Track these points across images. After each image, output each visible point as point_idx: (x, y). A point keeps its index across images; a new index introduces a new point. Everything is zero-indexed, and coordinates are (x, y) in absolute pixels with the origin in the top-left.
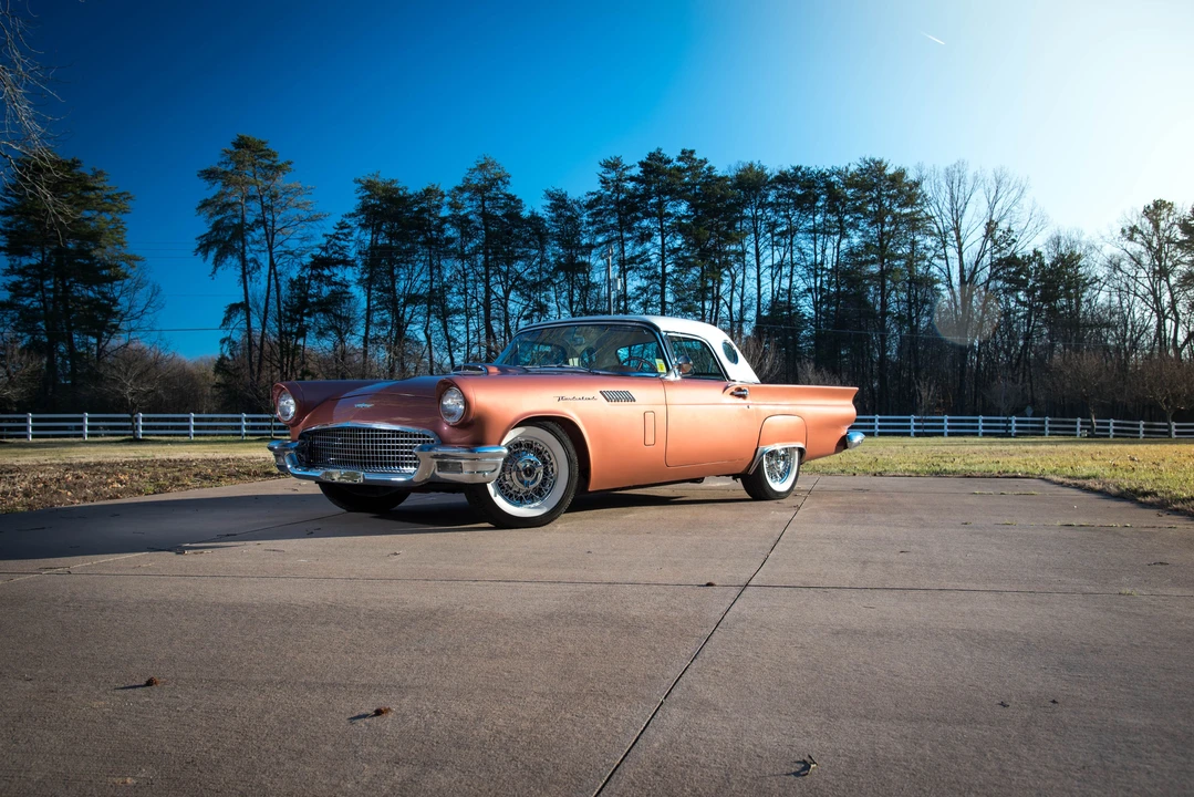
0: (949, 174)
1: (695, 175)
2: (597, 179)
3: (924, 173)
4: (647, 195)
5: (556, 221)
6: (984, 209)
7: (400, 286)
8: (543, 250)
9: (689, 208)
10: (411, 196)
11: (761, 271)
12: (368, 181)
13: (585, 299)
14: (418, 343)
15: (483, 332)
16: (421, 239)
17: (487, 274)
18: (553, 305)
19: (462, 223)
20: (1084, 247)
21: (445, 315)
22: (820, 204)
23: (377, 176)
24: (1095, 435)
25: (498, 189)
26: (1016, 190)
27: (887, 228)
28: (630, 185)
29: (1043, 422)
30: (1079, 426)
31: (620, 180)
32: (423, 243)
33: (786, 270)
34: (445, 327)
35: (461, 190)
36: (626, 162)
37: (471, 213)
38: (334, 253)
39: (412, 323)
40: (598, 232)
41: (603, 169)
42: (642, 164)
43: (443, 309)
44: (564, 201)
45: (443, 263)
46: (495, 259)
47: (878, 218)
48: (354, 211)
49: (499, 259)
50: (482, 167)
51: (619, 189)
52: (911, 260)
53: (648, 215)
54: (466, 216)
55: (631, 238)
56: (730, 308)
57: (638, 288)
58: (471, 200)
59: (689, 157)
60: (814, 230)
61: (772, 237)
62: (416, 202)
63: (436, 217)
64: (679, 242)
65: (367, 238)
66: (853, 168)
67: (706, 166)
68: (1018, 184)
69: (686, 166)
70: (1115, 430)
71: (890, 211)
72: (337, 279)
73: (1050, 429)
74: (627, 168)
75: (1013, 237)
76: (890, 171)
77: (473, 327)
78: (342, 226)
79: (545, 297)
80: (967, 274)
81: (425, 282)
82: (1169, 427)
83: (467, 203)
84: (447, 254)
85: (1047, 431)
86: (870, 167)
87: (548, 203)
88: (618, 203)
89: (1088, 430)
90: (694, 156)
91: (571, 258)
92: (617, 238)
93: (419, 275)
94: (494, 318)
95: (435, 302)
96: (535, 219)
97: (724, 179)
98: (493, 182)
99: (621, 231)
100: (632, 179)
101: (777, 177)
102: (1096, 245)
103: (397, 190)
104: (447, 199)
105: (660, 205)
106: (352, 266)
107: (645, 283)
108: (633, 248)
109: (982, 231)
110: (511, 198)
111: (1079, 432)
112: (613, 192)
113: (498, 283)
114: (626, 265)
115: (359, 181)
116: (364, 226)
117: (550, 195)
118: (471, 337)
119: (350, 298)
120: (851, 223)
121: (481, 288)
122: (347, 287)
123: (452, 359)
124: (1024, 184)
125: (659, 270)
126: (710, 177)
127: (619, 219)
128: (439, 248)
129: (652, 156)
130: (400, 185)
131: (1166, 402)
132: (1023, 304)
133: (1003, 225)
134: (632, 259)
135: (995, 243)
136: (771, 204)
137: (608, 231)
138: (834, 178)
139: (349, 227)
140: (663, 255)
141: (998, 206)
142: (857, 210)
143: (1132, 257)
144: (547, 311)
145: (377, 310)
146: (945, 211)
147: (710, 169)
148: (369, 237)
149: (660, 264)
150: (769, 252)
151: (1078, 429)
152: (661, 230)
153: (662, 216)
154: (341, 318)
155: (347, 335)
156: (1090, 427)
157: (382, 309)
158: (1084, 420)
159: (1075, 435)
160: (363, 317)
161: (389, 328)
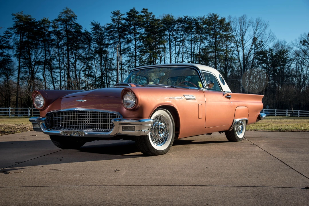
0: (240, 20)
1: (148, 18)
2: (111, 18)
3: (232, 20)
4: (130, 25)
5: (95, 34)
6: (252, 33)
7: (33, 57)
8: (90, 45)
9: (145, 31)
10: (37, 22)
11: (172, 55)
12: (19, 15)
13: (106, 65)
14: (41, 80)
15: (66, 76)
16: (41, 39)
17: (68, 54)
18: (94, 66)
19: (58, 34)
20: (286, 48)
21: (51, 69)
22: (193, 30)
23: (22, 13)
24: (293, 116)
25: (72, 21)
26: (264, 26)
27: (217, 40)
28: (123, 22)
29: (274, 111)
30: (287, 112)
31: (119, 19)
32: (42, 41)
33: (180, 55)
34: (51, 74)
35: (58, 21)
36: (122, 13)
37: (61, 30)
38: (4, 43)
39: (37, 72)
40: (111, 39)
41: (113, 15)
42: (127, 13)
43: (50, 67)
44: (98, 26)
45: (50, 49)
46: (71, 48)
47: (214, 36)
48: (12, 27)
49: (72, 48)
50: (66, 12)
51: (119, 23)
52: (226, 52)
53: (130, 33)
54: (59, 31)
55: (124, 42)
57: (127, 61)
58: (61, 25)
59: (146, 11)
60: (191, 40)
61: (175, 42)
62: (39, 25)
63: (47, 31)
64: (141, 43)
65: (18, 38)
66: (206, 17)
67: (152, 15)
68: (264, 24)
69: (144, 15)
70: (300, 114)
71: (219, 33)
72: (6, 54)
73: (277, 113)
74: (122, 15)
75: (263, 44)
76: (219, 18)
77: (62, 74)
78: (7, 33)
79: (91, 63)
80: (245, 57)
81: (43, 56)
83: (60, 26)
84: (52, 46)
85: (276, 114)
86: (212, 17)
87: (92, 27)
88: (118, 28)
89: (291, 114)
90: (148, 11)
91: (101, 49)
92: (118, 42)
93: (40, 53)
94: (71, 71)
95: (48, 64)
96: (86, 34)
97: (158, 20)
98: (70, 18)
99: (120, 39)
100: (124, 19)
101: (177, 20)
102: (291, 47)
103: (30, 20)
104: (51, 24)
105: (134, 29)
106: (12, 49)
107: (129, 59)
108: (124, 45)
109: (251, 41)
110: (77, 25)
111: (287, 115)
112: (117, 24)
113: (72, 58)
114: (122, 52)
115: (14, 15)
116: (17, 33)
117: (93, 24)
118: (61, 78)
119: (12, 61)
120: (205, 38)
121: (66, 60)
122: (10, 57)
123: (54, 86)
124: (267, 24)
125: (134, 54)
126: (153, 19)
127: (119, 34)
128: (48, 43)
129: (131, 11)
130: (32, 18)
132: (265, 68)
133: (259, 39)
134: (124, 50)
135: (256, 46)
136: (175, 30)
137: (115, 39)
138: (199, 21)
139: (10, 33)
140: (135, 48)
141: (257, 32)
142: (207, 33)
143: (303, 51)
144: (92, 69)
145: (23, 67)
146: (238, 34)
147: (153, 16)
148: (19, 38)
149: (134, 52)
150: (174, 48)
151: (287, 114)
152: (135, 39)
153: (135, 33)
154: (7, 70)
155: (10, 76)
156: (291, 113)
157: (25, 67)
158: (289, 110)
159: (286, 116)
160: (17, 69)
161: (28, 74)
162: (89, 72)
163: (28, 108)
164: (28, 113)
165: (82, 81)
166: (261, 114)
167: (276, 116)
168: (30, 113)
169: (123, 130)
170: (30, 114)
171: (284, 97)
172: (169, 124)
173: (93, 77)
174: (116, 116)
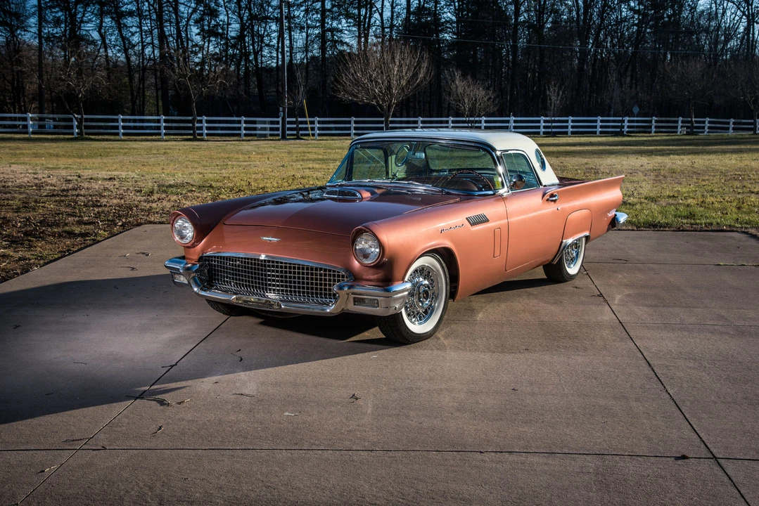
13: (250, 6)
14: (93, 42)
15: (156, 33)
21: (119, 17)
24: (693, 132)
29: (651, 121)
30: (680, 124)
34: (120, 29)
39: (85, 22)
43: (116, 11)
56: (381, 15)
70: (709, 128)
73: (656, 127)
82: (754, 124)
85: (654, 129)
89: (688, 127)
111: (679, 129)
118: (144, 37)
123: (127, 57)
131: (754, 102)
144: (217, 16)
145: (49, 8)
151: (679, 127)
154: (11, 14)
155: (19, 32)
156: (690, 125)
157: (54, 8)
158: (685, 119)
159: (677, 132)
160: (34, 14)
161: (63, 25)
162: (209, 23)
163: (71, 116)
164: (71, 127)
165: (193, 46)
166: (617, 213)
167: (653, 134)
168: (78, 127)
169: (355, 305)
170: (77, 130)
171: (676, 88)
172: (439, 279)
173: (222, 36)
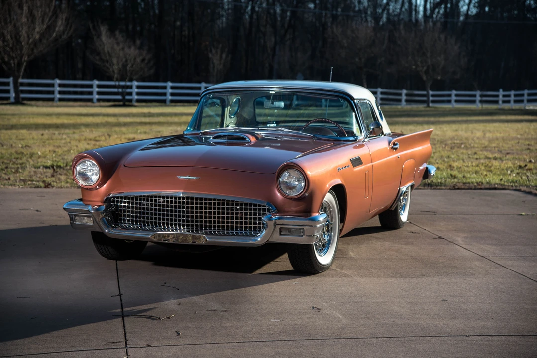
82: (427, 96)
131: (426, 72)
166: (429, 166)
169: (280, 234)
174: (262, 207)
